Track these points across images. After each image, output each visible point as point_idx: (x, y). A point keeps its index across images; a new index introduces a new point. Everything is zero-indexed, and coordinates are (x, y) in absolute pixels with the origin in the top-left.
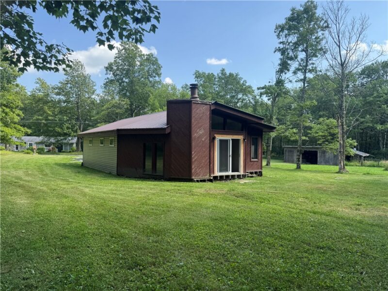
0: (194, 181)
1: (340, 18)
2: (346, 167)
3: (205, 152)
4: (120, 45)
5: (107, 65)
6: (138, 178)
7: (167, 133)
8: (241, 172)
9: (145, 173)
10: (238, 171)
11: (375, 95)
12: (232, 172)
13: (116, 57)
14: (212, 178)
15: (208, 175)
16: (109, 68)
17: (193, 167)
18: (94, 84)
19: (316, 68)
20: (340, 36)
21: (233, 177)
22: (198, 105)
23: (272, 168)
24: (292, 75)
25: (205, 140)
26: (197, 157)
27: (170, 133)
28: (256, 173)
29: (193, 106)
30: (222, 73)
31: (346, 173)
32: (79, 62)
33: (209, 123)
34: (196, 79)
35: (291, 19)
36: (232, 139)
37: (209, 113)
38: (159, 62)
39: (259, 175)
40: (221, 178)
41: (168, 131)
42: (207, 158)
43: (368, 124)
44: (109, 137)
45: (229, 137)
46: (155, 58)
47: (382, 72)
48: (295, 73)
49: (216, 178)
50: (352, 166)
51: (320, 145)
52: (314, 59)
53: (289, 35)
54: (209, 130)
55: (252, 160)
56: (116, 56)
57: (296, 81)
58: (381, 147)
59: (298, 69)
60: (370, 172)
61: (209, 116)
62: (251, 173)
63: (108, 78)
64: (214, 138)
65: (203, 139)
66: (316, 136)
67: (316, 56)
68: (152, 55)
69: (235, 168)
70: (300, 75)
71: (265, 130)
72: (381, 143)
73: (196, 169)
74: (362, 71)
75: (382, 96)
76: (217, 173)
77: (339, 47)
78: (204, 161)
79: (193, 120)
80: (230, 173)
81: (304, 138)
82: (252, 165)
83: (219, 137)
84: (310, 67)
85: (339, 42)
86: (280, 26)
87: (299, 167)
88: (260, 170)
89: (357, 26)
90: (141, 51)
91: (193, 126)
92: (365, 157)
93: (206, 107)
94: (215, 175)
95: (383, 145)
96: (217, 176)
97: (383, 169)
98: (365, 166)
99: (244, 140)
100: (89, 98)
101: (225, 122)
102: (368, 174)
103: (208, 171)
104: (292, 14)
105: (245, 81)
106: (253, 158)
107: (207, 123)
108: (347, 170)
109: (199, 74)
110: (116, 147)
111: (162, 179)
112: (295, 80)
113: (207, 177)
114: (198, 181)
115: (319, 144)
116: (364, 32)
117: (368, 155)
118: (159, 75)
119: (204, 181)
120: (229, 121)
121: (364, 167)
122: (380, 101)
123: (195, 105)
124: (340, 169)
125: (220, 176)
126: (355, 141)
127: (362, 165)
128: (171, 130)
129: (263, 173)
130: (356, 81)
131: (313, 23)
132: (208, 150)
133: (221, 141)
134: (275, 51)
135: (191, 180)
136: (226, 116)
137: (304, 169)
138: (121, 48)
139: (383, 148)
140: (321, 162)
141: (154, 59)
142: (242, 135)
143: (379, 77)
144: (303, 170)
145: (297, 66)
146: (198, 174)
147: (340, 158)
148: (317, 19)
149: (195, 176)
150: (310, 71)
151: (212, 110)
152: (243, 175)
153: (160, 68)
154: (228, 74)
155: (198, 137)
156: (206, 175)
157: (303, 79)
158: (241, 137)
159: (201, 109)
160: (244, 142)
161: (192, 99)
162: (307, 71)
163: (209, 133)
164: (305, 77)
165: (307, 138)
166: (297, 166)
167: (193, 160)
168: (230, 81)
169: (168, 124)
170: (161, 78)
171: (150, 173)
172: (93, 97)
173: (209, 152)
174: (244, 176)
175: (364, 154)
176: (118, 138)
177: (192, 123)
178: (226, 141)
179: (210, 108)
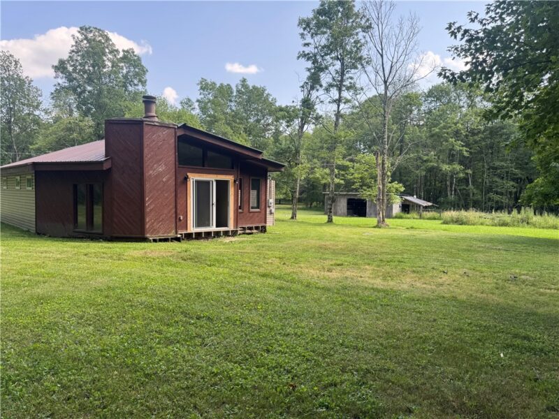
0: (150, 241)
1: (383, 16)
2: (386, 220)
3: (167, 198)
4: (79, 32)
5: (56, 63)
6: (68, 238)
7: (104, 169)
8: (231, 227)
9: (77, 230)
10: (226, 225)
11: (442, 125)
12: (217, 226)
13: (73, 51)
14: (179, 236)
15: (174, 231)
16: (61, 67)
17: (147, 220)
18: (39, 92)
19: (355, 83)
20: (384, 41)
21: (217, 234)
22: (155, 128)
23: (298, 222)
24: (323, 92)
25: (168, 181)
26: (154, 205)
27: (109, 170)
28: (257, 228)
29: (146, 129)
30: (243, 86)
31: (385, 228)
32: (11, 55)
33: (174, 156)
34: (202, 91)
35: (320, 12)
36: (217, 181)
37: (173, 140)
38: (143, 64)
39: (262, 231)
40: (198, 236)
41: (106, 167)
42: (171, 207)
43: (431, 164)
44: (26, 174)
45: (212, 178)
46: (135, 56)
47: (455, 95)
48: (327, 90)
49: (189, 237)
50: (409, 218)
51: (356, 190)
52: (353, 71)
53: (316, 34)
54: (174, 166)
55: (251, 210)
56: (72, 49)
57: (329, 102)
58: (449, 194)
59: (331, 85)
60: (414, 226)
61: (173, 146)
62: (250, 228)
63: (59, 84)
64: (186, 178)
65: (164, 180)
66: (351, 179)
67: (356, 68)
68: (133, 52)
69: (222, 221)
70: (334, 93)
71: (270, 168)
72: (449, 189)
73: (153, 223)
74: (429, 92)
75: (450, 127)
76: (192, 229)
77: (382, 56)
78: (166, 212)
79: (146, 151)
80: (213, 228)
81: (337, 181)
82: (251, 218)
83: (193, 178)
84: (347, 83)
85: (382, 50)
86: (304, 21)
87: (330, 221)
88: (263, 224)
89: (406, 28)
90: (113, 44)
91: (146, 159)
92: (426, 207)
93: (167, 131)
94: (189, 231)
95: (451, 191)
96: (192, 234)
97: (440, 222)
98: (424, 219)
99: (235, 181)
100: (29, 114)
101: (204, 155)
102: (412, 228)
103: (174, 225)
104: (322, 5)
105: (275, 100)
106: (252, 208)
107: (170, 155)
108: (388, 223)
109: (207, 84)
110: (34, 190)
111: (100, 238)
112: (328, 100)
113: (172, 234)
114: (155, 241)
115: (354, 189)
116: (415, 39)
117: (430, 204)
118: (144, 83)
119: (166, 240)
120: (210, 154)
121: (422, 220)
122: (447, 133)
123: (150, 127)
124: (379, 222)
125: (195, 233)
126: (401, 185)
127: (421, 217)
128: (112, 164)
129: (267, 228)
130: (421, 105)
131: (351, 20)
132: (173, 194)
133: (198, 183)
134: (299, 57)
135: (145, 240)
136: (206, 147)
137: (337, 223)
138: (81, 37)
139: (451, 194)
140: (371, 214)
141: (136, 58)
142: (231, 175)
143: (449, 101)
144: (335, 224)
145: (331, 81)
146: (155, 231)
147: (378, 208)
148: (357, 15)
149: (152, 233)
150: (348, 88)
151: (179, 137)
152: (232, 231)
153: (144, 71)
154: (251, 88)
155: (156, 176)
156: (170, 232)
157: (337, 100)
158: (230, 178)
159: (160, 134)
160: (234, 185)
161: (145, 119)
162: (344, 88)
163: (174, 170)
164: (340, 97)
165: (342, 182)
166: (329, 218)
167: (148, 210)
168: (253, 97)
169: (106, 155)
170: (147, 87)
171: (84, 230)
172: (37, 113)
173: (174, 199)
174: (234, 233)
175: (424, 203)
176: (35, 176)
177: (145, 155)
178: (207, 183)
179: (175, 133)
